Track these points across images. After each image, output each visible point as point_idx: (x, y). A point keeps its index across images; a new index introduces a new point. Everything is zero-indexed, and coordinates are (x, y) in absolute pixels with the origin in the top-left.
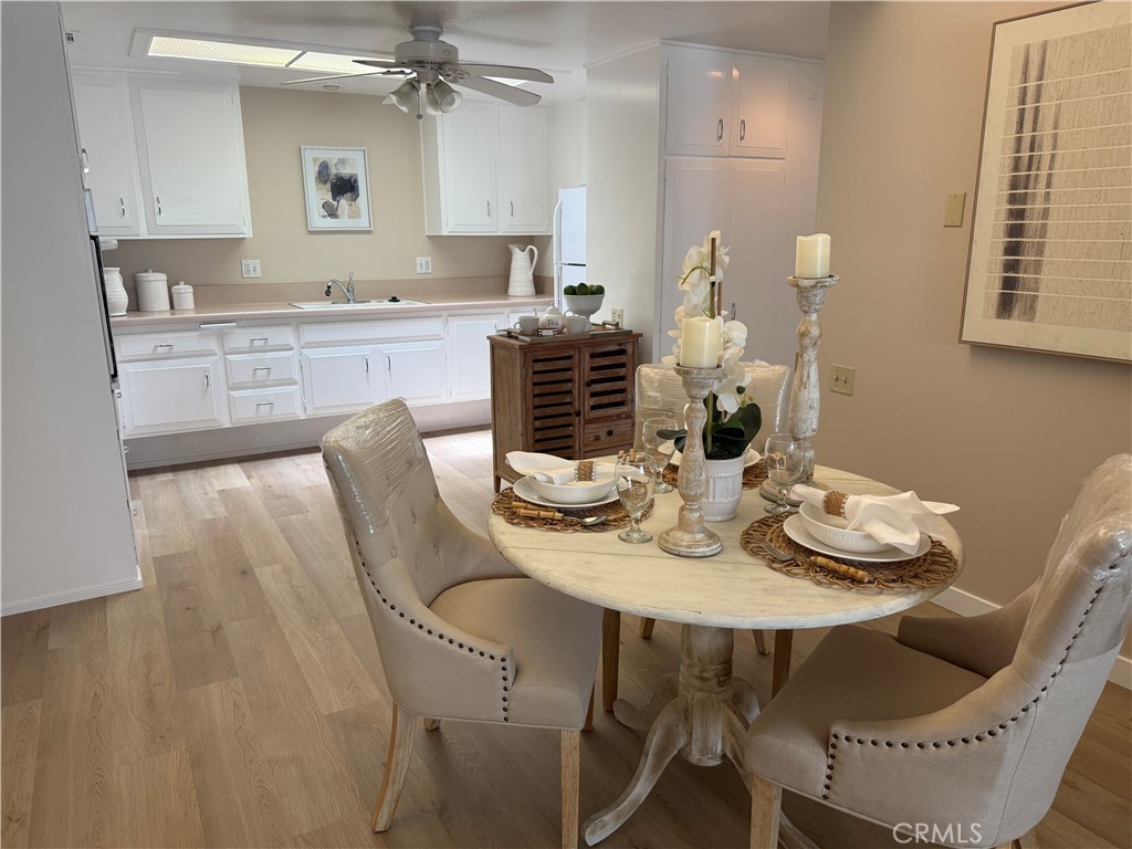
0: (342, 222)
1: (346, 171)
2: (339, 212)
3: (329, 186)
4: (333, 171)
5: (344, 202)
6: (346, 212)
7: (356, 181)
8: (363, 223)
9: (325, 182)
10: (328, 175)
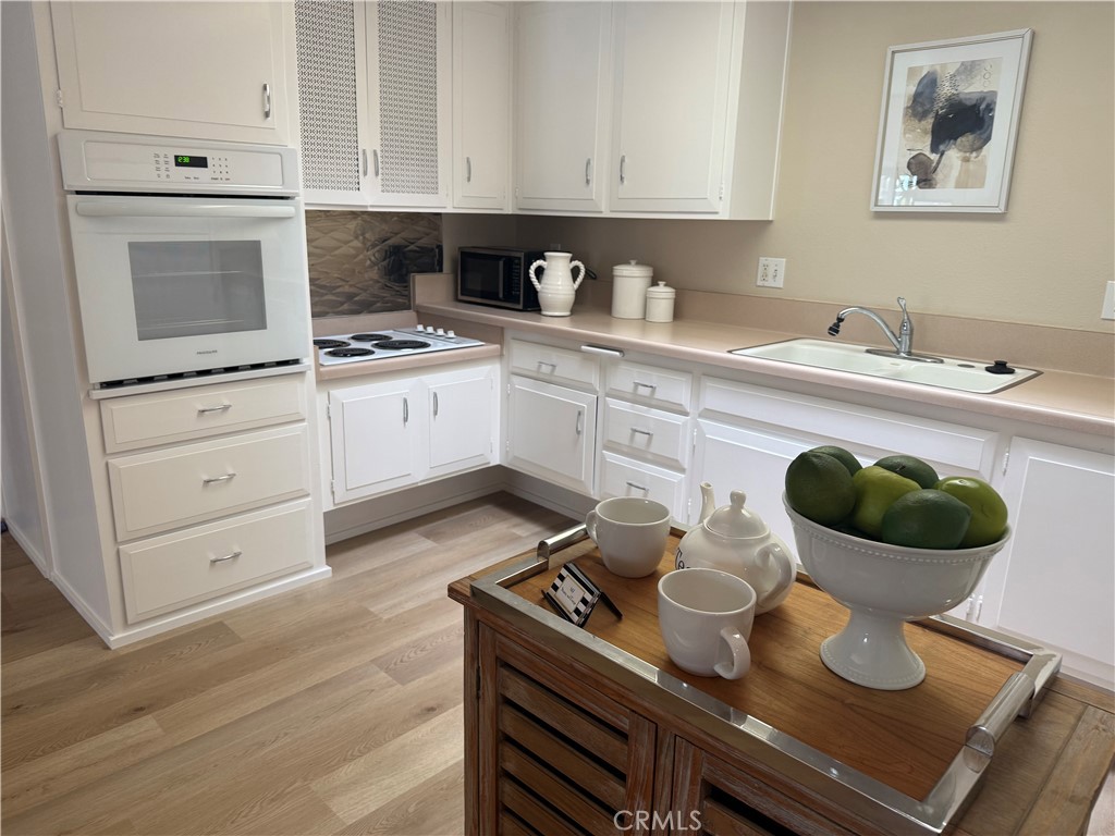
0: (943, 196)
1: (971, 89)
2: (939, 176)
3: (929, 123)
4: (945, 90)
5: (953, 155)
6: (955, 173)
7: (990, 108)
8: (987, 196)
9: (922, 116)
10: (932, 101)
